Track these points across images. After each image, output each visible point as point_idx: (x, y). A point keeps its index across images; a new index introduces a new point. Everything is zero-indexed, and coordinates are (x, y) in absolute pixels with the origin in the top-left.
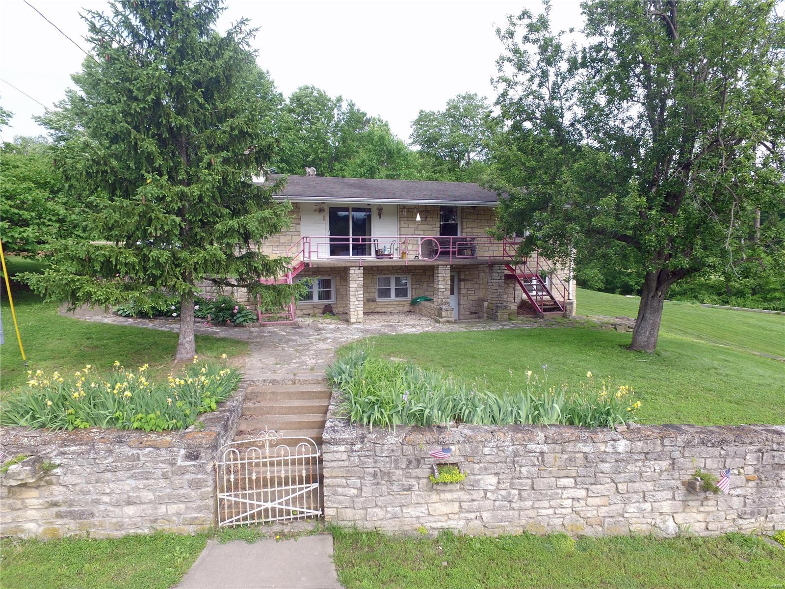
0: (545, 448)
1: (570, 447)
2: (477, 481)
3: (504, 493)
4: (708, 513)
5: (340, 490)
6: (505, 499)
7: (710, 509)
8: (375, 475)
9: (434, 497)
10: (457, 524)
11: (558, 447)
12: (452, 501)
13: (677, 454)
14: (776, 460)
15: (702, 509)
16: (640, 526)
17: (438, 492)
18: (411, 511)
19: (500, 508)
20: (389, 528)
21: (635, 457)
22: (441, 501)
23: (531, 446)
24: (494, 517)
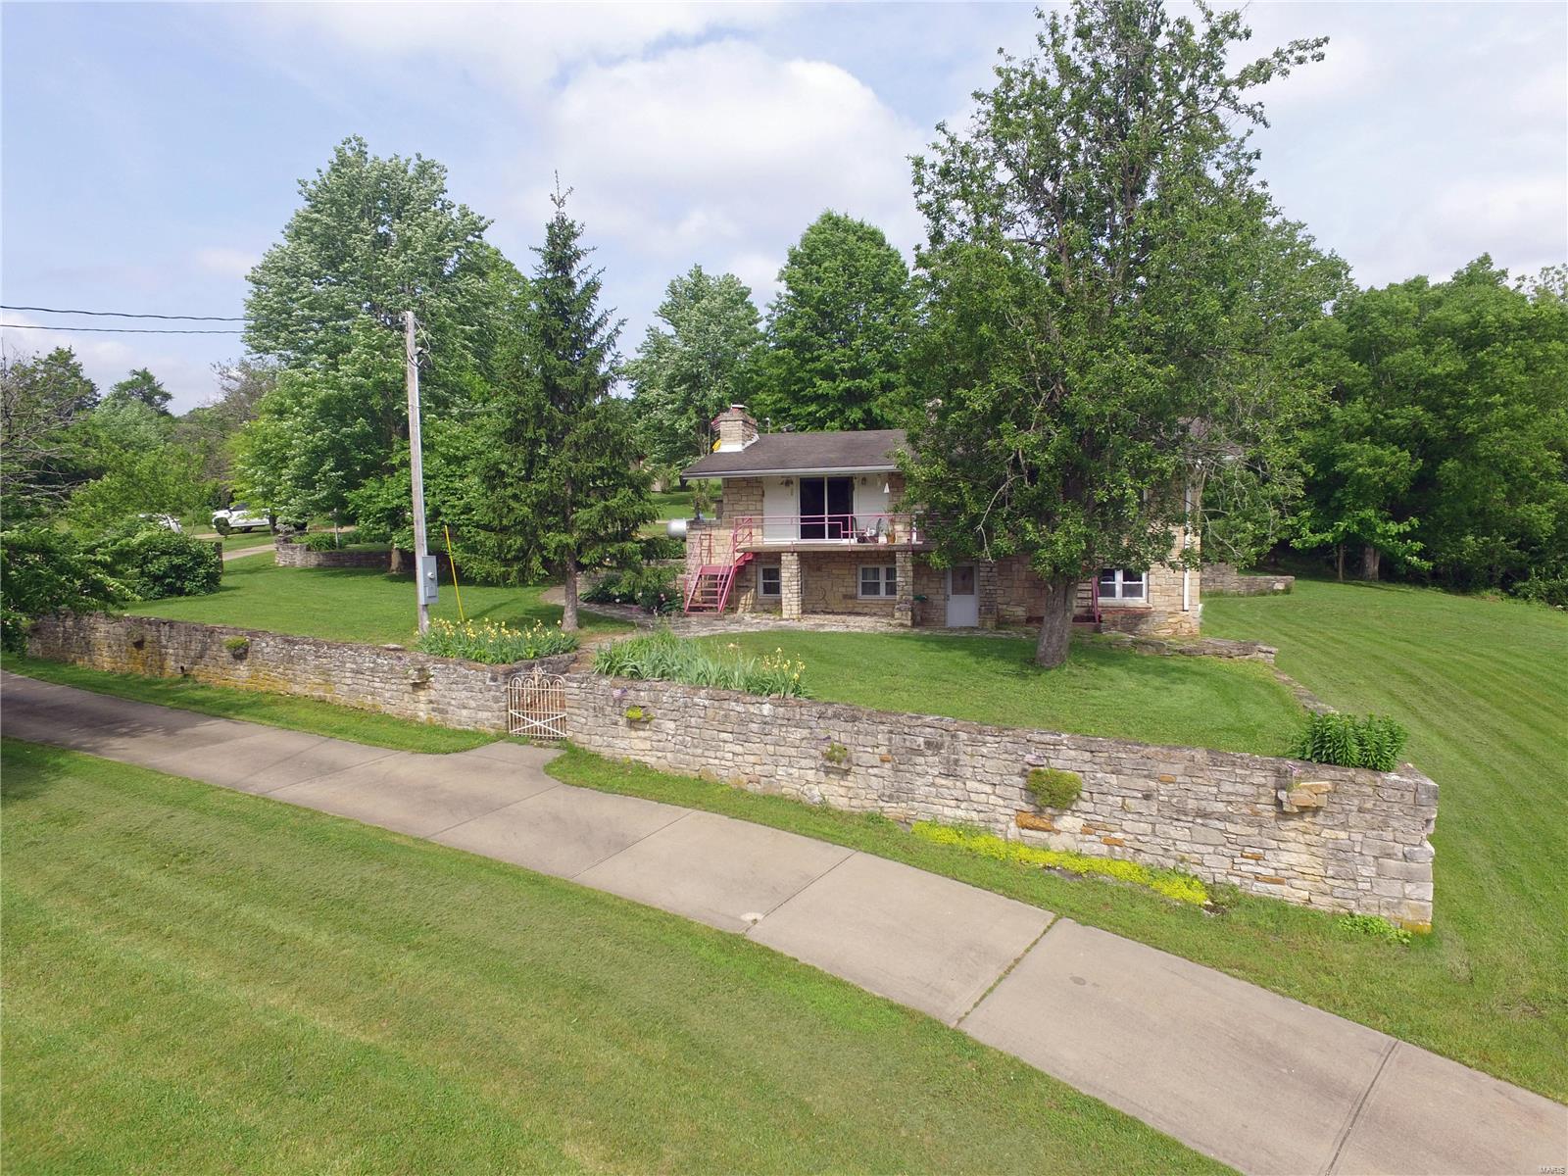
0: (707, 703)
1: (725, 705)
2: (660, 724)
3: (680, 738)
4: (849, 788)
5: (575, 717)
6: (682, 743)
7: (850, 785)
8: (595, 709)
9: (633, 734)
10: (650, 759)
11: (716, 703)
12: (645, 739)
13: (813, 724)
14: (908, 744)
15: (842, 783)
16: (789, 790)
17: (637, 730)
18: (620, 743)
19: (679, 751)
20: (606, 753)
21: (779, 722)
22: (638, 738)
23: (696, 700)
24: (675, 759)
